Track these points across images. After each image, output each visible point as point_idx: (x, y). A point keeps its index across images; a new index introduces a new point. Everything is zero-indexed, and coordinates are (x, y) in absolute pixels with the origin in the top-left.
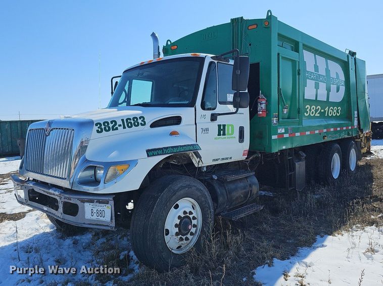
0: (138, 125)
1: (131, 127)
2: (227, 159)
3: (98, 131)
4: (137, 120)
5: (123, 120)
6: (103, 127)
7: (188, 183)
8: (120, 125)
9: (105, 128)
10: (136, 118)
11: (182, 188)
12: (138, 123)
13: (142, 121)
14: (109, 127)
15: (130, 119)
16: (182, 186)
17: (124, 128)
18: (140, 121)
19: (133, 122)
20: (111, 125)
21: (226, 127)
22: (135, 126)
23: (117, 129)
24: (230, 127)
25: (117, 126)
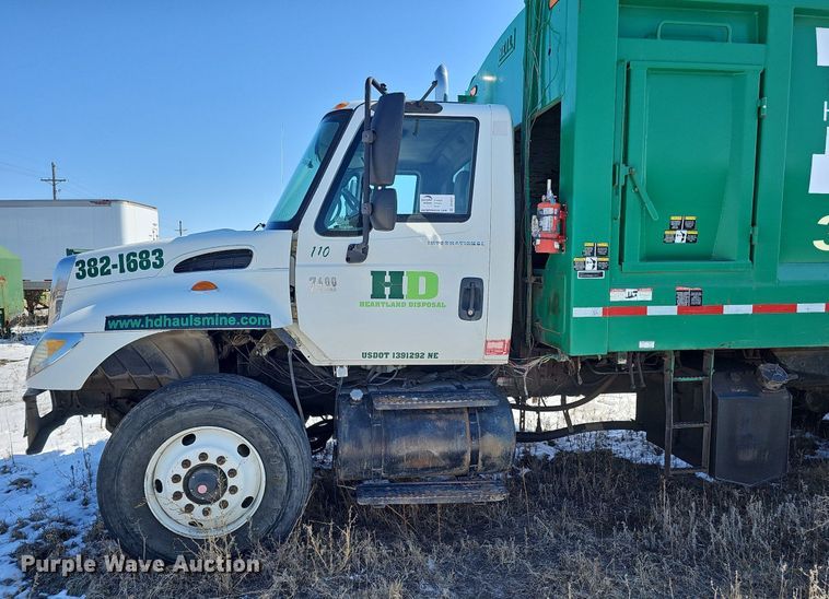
0: (148, 267)
1: (135, 269)
2: (417, 355)
3: (78, 276)
4: (148, 256)
5: (121, 256)
6: (86, 268)
7: (214, 396)
8: (115, 266)
9: (89, 270)
10: (147, 252)
11: (194, 404)
12: (148, 262)
13: (157, 258)
14: (96, 270)
15: (134, 255)
16: (194, 401)
17: (122, 271)
18: (152, 259)
19: (138, 260)
20: (99, 266)
21: (405, 278)
22: (143, 268)
23: (109, 272)
24: (422, 280)
25: (110, 267)
